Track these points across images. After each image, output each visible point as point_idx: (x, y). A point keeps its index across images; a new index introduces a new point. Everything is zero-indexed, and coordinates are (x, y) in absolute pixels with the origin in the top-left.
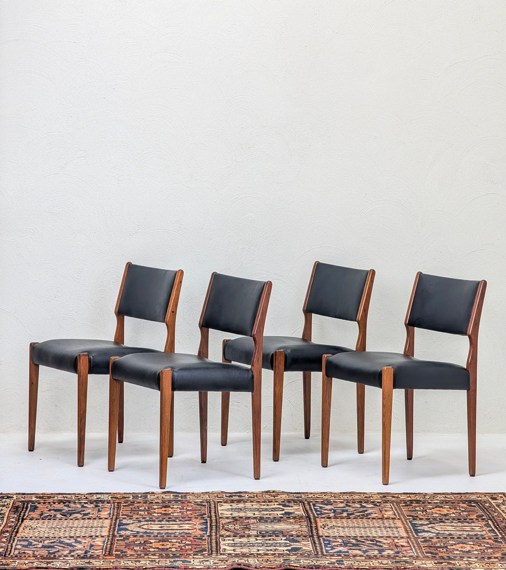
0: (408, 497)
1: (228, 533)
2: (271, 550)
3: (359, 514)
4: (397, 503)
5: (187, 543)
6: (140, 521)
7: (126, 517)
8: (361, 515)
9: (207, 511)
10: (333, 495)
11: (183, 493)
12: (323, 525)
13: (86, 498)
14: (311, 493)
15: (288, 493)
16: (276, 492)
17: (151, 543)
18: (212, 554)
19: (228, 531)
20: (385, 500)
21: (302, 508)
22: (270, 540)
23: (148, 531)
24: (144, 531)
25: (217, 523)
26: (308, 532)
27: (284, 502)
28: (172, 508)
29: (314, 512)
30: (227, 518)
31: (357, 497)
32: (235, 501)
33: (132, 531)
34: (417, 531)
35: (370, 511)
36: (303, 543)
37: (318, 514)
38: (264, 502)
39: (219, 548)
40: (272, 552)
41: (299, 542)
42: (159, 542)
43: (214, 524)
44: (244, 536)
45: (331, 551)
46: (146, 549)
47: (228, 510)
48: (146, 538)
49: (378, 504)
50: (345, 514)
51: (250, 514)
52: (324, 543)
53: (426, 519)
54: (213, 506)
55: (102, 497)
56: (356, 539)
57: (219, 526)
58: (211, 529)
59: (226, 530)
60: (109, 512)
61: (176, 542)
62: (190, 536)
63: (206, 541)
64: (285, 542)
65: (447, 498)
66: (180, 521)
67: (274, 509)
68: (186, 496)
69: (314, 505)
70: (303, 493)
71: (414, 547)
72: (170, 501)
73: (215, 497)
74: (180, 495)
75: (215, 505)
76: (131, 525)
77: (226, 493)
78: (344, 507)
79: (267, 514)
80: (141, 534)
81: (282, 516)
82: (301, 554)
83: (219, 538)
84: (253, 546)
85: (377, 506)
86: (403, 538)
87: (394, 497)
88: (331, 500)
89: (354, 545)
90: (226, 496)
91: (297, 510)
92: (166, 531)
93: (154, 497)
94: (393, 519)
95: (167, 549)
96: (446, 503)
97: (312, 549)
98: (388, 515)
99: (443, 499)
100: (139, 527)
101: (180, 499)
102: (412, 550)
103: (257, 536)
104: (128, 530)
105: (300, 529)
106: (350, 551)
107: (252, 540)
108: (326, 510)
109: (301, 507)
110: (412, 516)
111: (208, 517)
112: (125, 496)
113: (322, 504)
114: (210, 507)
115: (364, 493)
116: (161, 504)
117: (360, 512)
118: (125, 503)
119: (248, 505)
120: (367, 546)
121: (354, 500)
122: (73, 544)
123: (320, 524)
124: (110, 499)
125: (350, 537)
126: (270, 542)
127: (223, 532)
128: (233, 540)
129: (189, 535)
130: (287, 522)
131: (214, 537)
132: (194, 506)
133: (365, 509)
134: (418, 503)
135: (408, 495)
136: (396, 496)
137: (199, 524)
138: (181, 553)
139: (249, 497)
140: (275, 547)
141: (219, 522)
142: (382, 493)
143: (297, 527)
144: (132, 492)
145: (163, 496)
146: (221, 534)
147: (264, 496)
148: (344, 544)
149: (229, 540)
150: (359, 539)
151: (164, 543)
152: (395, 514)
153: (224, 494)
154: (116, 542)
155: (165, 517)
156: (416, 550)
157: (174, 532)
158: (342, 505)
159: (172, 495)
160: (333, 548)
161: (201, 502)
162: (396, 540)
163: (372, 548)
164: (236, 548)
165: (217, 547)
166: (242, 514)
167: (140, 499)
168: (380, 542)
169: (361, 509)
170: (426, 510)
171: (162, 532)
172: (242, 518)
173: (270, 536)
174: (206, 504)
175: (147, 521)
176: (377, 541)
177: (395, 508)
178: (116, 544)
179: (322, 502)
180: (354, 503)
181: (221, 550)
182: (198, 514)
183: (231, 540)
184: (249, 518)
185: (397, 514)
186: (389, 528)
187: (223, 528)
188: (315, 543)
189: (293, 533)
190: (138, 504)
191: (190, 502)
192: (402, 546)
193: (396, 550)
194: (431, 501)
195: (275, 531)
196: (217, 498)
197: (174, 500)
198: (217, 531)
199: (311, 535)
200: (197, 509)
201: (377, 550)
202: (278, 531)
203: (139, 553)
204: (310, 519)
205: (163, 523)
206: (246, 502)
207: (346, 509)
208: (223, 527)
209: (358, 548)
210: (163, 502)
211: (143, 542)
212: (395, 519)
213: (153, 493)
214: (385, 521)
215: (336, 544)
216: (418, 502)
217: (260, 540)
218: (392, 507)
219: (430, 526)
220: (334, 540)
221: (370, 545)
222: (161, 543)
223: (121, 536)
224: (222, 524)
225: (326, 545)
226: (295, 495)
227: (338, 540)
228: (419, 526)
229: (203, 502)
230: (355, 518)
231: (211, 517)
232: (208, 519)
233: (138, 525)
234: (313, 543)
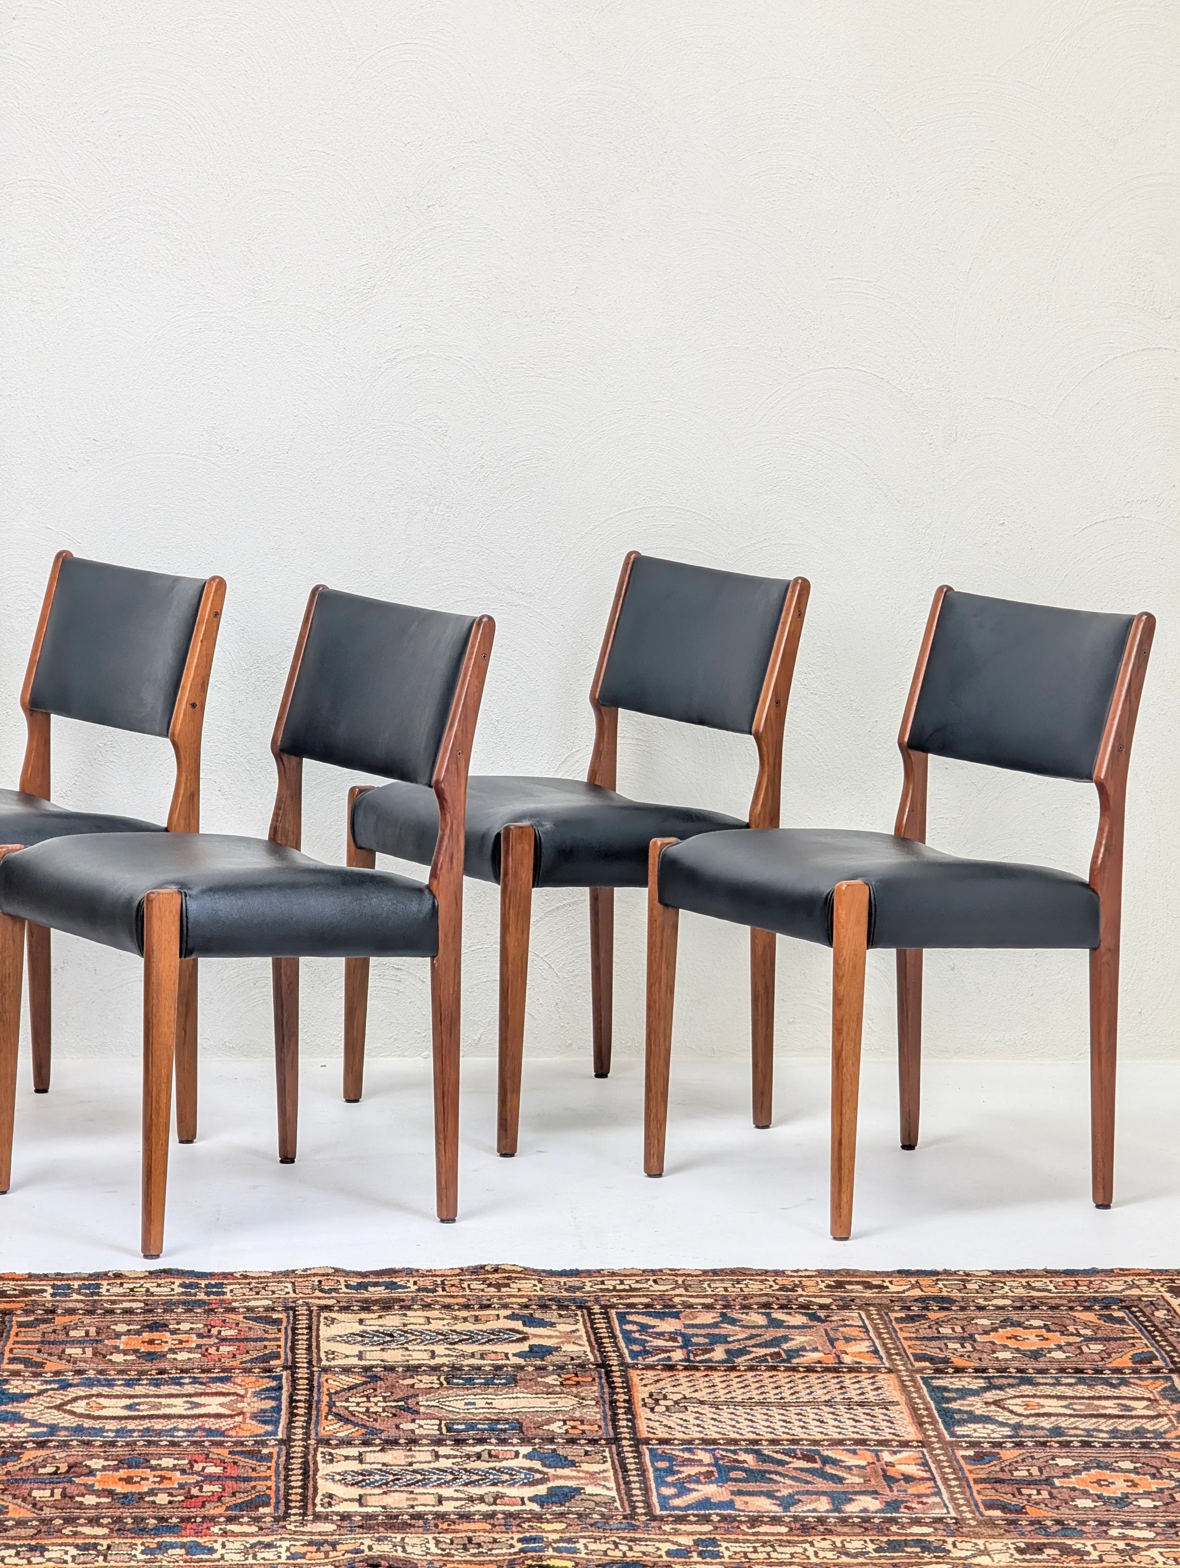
0: (913, 1287)
1: (345, 1431)
2: (482, 1499)
3: (762, 1351)
4: (879, 1307)
5: (211, 1469)
6: (65, 1386)
7: (21, 1367)
8: (771, 1355)
9: (282, 1343)
10: (680, 1280)
11: (212, 1275)
12: (651, 1395)
14: (613, 1274)
15: (542, 1275)
16: (505, 1271)
17: (91, 1472)
18: (286, 1515)
19: (347, 1421)
20: (842, 1299)
21: (582, 1332)
22: (479, 1456)
23: (88, 1423)
24: (72, 1422)
25: (311, 1390)
26: (602, 1423)
27: (526, 1306)
28: (174, 1332)
29: (622, 1344)
30: (346, 1370)
31: (754, 1287)
32: (376, 1302)
33: (34, 1423)
34: (950, 1419)
35: (799, 1340)
36: (585, 1467)
37: (634, 1355)
38: (467, 1307)
39: (311, 1491)
40: (483, 1508)
41: (573, 1464)
42: (116, 1469)
43: (302, 1395)
44: (395, 1442)
45: (676, 1502)
46: (72, 1498)
47: (348, 1339)
48: (77, 1452)
49: (822, 1314)
50: (719, 1354)
51: (419, 1355)
52: (656, 1470)
53: (976, 1370)
54: (303, 1322)
56: (758, 1453)
57: (319, 1402)
58: (292, 1415)
59: (339, 1417)
61: (174, 1468)
62: (220, 1444)
63: (273, 1464)
64: (528, 1464)
65: (1033, 1289)
66: (195, 1381)
67: (495, 1336)
68: (221, 1285)
69: (622, 1318)
70: (589, 1273)
71: (945, 1480)
72: (169, 1306)
73: (313, 1289)
74: (203, 1283)
75: (310, 1319)
76: (34, 1400)
77: (347, 1273)
78: (715, 1325)
79: (473, 1355)
80: (62, 1436)
81: (521, 1361)
82: (580, 1516)
83: (316, 1450)
84: (424, 1482)
85: (819, 1319)
86: (905, 1444)
87: (868, 1286)
88: (677, 1300)
89: (753, 1475)
90: (347, 1286)
91: (569, 1337)
92: (146, 1424)
93: (121, 1290)
94: (870, 1369)
95: (141, 1496)
96: (1034, 1307)
97: (614, 1493)
98: (854, 1355)
99: (1022, 1292)
100: (58, 1407)
101: (201, 1296)
102: (938, 1493)
103: (439, 1442)
104: (22, 1420)
105: (577, 1414)
106: (739, 1501)
107: (422, 1456)
108: (661, 1335)
109: (580, 1326)
110: (931, 1359)
111: (285, 1368)
112: (29, 1286)
113: (649, 1314)
114: (294, 1329)
115: (777, 1273)
116: (141, 1318)
117: (765, 1345)
118: (27, 1312)
119: (416, 1319)
120: (793, 1478)
121: (745, 1298)
123: (641, 1393)
125: (735, 1442)
126: (479, 1465)
127: (330, 1427)
128: (360, 1459)
129: (217, 1437)
130: (537, 1384)
131: (298, 1449)
132: (245, 1324)
133: (781, 1332)
134: (947, 1309)
135: (913, 1280)
136: (876, 1281)
137: (256, 1394)
138: (185, 1513)
139: (419, 1290)
140: (495, 1484)
141: (319, 1386)
142: (830, 1273)
143: (566, 1403)
144: (51, 1270)
145: (150, 1285)
146: (323, 1433)
147: (465, 1285)
148: (720, 1472)
149: (347, 1458)
150: (767, 1450)
151: (132, 1472)
152: (876, 1352)
153: (342, 1280)
155: (147, 1366)
156: (952, 1493)
157: (170, 1425)
158: (708, 1318)
159: (178, 1282)
160: (683, 1491)
161: (267, 1309)
162: (886, 1456)
163: (809, 1487)
164: (368, 1490)
165: (304, 1487)
166: (394, 1356)
167: (75, 1296)
168: (835, 1462)
169: (771, 1334)
170: (972, 1337)
171: (131, 1425)
172: (392, 1369)
173: (481, 1441)
174: (282, 1316)
175: (90, 1383)
176: (826, 1460)
177: (876, 1329)
179: (647, 1306)
180: (746, 1307)
181: (318, 1501)
182: (255, 1354)
183: (354, 1458)
184: (412, 1370)
185: (882, 1353)
186: (861, 1404)
187: (330, 1412)
188: (625, 1470)
189: (556, 1427)
190: (67, 1319)
191: (233, 1310)
192: (908, 1479)
193: (889, 1495)
194: (986, 1299)
195: (498, 1421)
196: (318, 1293)
197: (184, 1303)
198: (308, 1422)
199: (612, 1434)
200: (251, 1335)
201: (824, 1493)
202: (507, 1421)
203: (47, 1512)
204: (609, 1374)
205: (139, 1390)
206: (409, 1308)
207: (723, 1332)
208: (331, 1405)
209: (765, 1487)
210: (148, 1310)
211: (63, 1468)
212: (877, 1370)
213: (118, 1276)
214: (848, 1379)
215: (693, 1470)
216: (945, 1303)
217: (447, 1457)
218: (865, 1327)
219: (990, 1396)
220: (687, 1455)
221: (803, 1475)
222: (123, 1473)
224: (330, 1395)
225: (661, 1482)
226: (562, 1280)
227: (701, 1455)
228: (955, 1400)
229: (273, 1309)
230: (751, 1369)
231: (292, 1367)
232: (285, 1373)
233: (59, 1402)
234: (618, 1467)
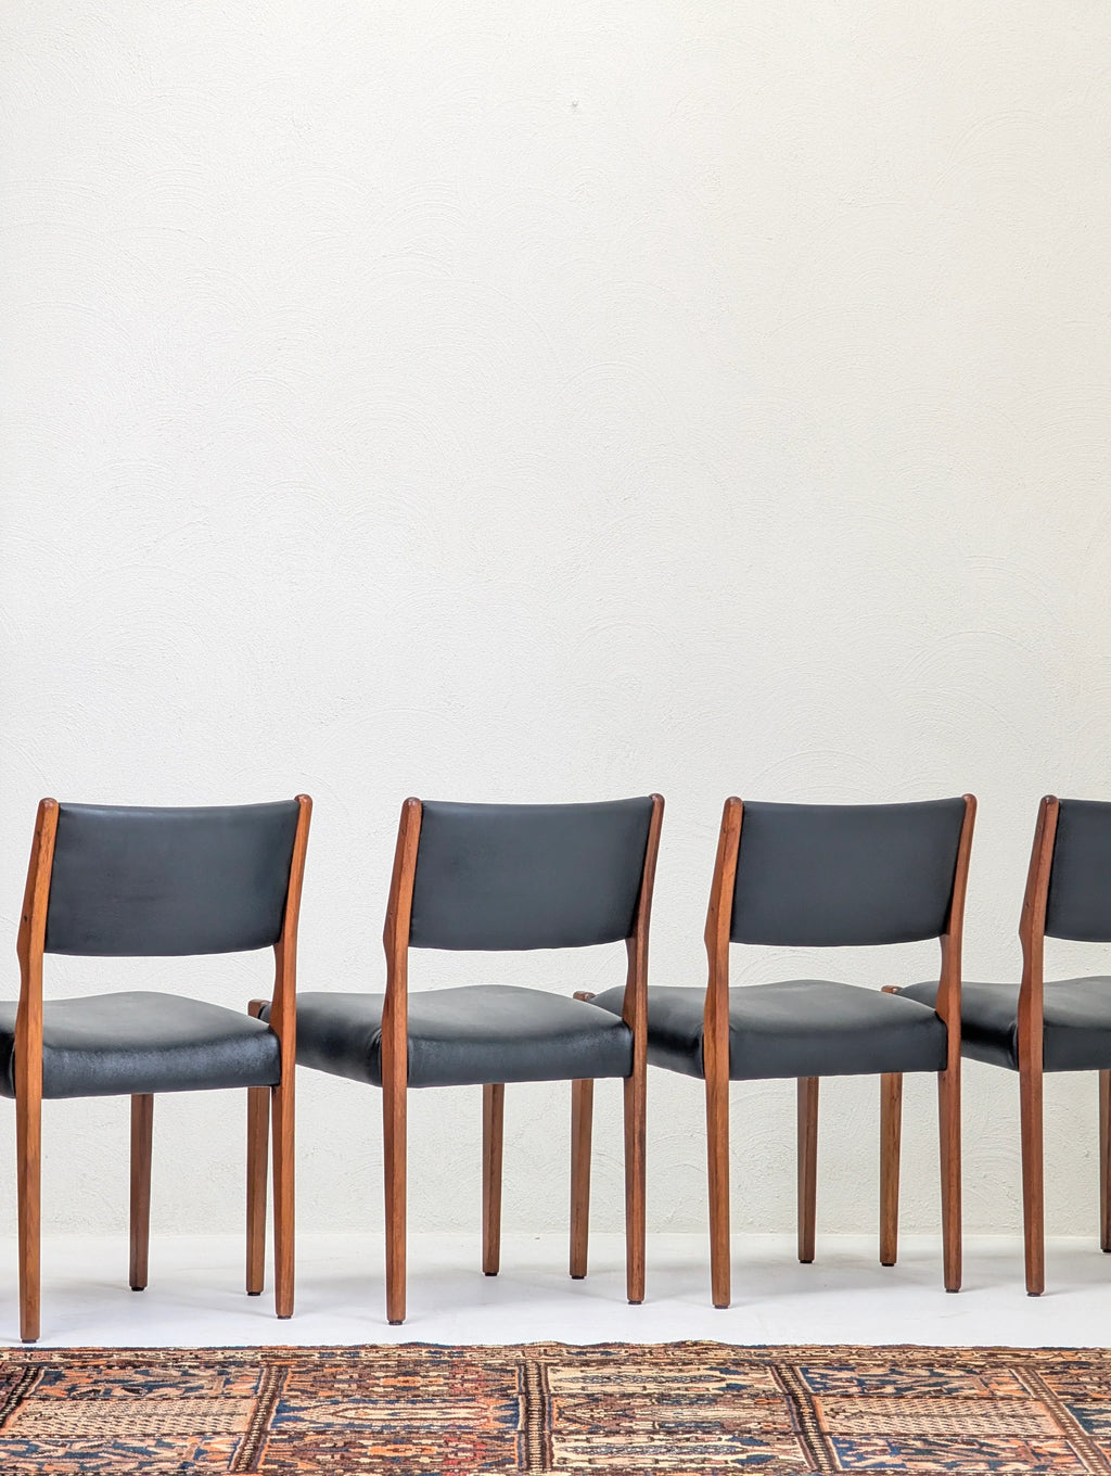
0: (1056, 1356)
1: (573, 1427)
2: (692, 1461)
3: (928, 1389)
4: (1027, 1368)
5: (462, 1445)
6: (336, 1403)
7: (299, 1393)
8: (934, 1391)
9: (517, 1381)
10: (854, 1352)
11: (454, 1347)
12: (832, 1410)
13: (197, 1357)
14: (796, 1348)
15: (733, 1348)
16: (703, 1344)
17: (363, 1446)
18: (529, 1468)
19: (575, 1422)
20: (995, 1362)
21: (772, 1378)
22: (688, 1440)
23: (356, 1422)
24: (347, 1422)
25: (543, 1405)
26: (791, 1424)
28: (424, 1377)
29: (806, 1384)
30: (572, 1396)
31: (918, 1356)
32: (594, 1361)
33: (312, 1422)
34: (1088, 1425)
35: (956, 1384)
36: (778, 1446)
37: (816, 1389)
38: (672, 1364)
39: (548, 1456)
40: (694, 1466)
41: (768, 1444)
42: (384, 1445)
43: (536, 1407)
44: (618, 1433)
45: (856, 1464)
46: (349, 1459)
47: (574, 1380)
48: (349, 1436)
49: (977, 1370)
50: (889, 1389)
51: (631, 1388)
52: (838, 1448)
54: (533, 1371)
55: (239, 1356)
57: (550, 1412)
58: (529, 1418)
59: (568, 1420)
60: (255, 1384)
61: (433, 1444)
62: (471, 1433)
63: (515, 1443)
64: (730, 1443)
66: (445, 1401)
67: (698, 1379)
68: (462, 1353)
69: (805, 1371)
70: (775, 1347)
71: (1086, 1456)
72: (418, 1363)
73: (540, 1354)
74: (446, 1351)
75: (539, 1370)
76: (311, 1410)
77: (568, 1346)
78: (886, 1375)
79: (679, 1389)
80: (337, 1428)
81: (721, 1392)
82: (775, 1470)
83: (550, 1437)
84: (643, 1452)
85: (975, 1373)
86: (1052, 1437)
87: (1019, 1356)
88: (851, 1362)
89: (919, 1451)
90: (569, 1353)
91: (759, 1380)
92: (407, 1423)
93: (377, 1355)
94: (1019, 1399)
95: (407, 1458)
97: (804, 1460)
98: (1005, 1391)
101: (446, 1358)
102: (1080, 1462)
103: (655, 1432)
104: (303, 1420)
105: (770, 1419)
106: (908, 1464)
107: (640, 1440)
108: (837, 1380)
109: (769, 1375)
110: (1072, 1394)
111: (520, 1393)
112: (299, 1352)
113: (826, 1369)
114: (525, 1375)
115: (937, 1348)
116: (396, 1369)
117: (930, 1385)
118: (299, 1366)
119: (629, 1370)
120: (955, 1454)
121: (910, 1361)
122: (151, 1449)
123: (822, 1409)
124: (260, 1358)
125: (905, 1435)
126: (688, 1444)
127: (560, 1425)
128: (588, 1440)
129: (470, 1430)
130: (734, 1403)
131: (535, 1434)
132: (483, 1373)
133: (943, 1379)
134: (1086, 1368)
135: (1056, 1353)
136: (1023, 1353)
137: (497, 1408)
138: (445, 1467)
139: (630, 1355)
140: (703, 1454)
141: (550, 1404)
142: (984, 1349)
143: (761, 1413)
144: (318, 1345)
145: (403, 1353)
146: (554, 1427)
147: (670, 1352)
148: (892, 1449)
149: (576, 1440)
150: (932, 1439)
151: (397, 1446)
152: (1024, 1390)
153: (564, 1350)
154: (268, 1443)
155: (405, 1393)
156: (1091, 1462)
157: (426, 1424)
158: (880, 1371)
159: (424, 1350)
160: (861, 1457)
161: (502, 1365)
162: (1034, 1443)
163: (970, 1458)
164: (596, 1456)
165: (543, 1453)
166: (609, 1389)
167: (338, 1358)
168: (991, 1446)
169: (934, 1380)
171: (395, 1424)
172: (611, 1395)
173: (689, 1432)
174: (516, 1368)
175: (358, 1401)
176: (982, 1445)
177: (1024, 1378)
178: (267, 1448)
179: (825, 1364)
180: (911, 1366)
181: (554, 1460)
182: (494, 1388)
183: (582, 1440)
184: (631, 1395)
185: (1029, 1390)
186: (1013, 1416)
187: (560, 1416)
188: (811, 1447)
189: (752, 1426)
190: (334, 1370)
191: (473, 1365)
192: (1054, 1455)
193: (1037, 1463)
195: (703, 1422)
196: (544, 1356)
197: (430, 1362)
198: (543, 1422)
199: (800, 1430)
200: (490, 1378)
202: (710, 1422)
203: (330, 1466)
204: (796, 1399)
205: (397, 1405)
206: (623, 1364)
207: (891, 1379)
208: (561, 1414)
209: (931, 1457)
210: (400, 1364)
211: (340, 1444)
212: (1027, 1399)
213: (374, 1347)
214: (1000, 1404)
215: (870, 1449)
216: (1084, 1365)
217: (662, 1440)
218: (1014, 1377)
220: (864, 1441)
221: (964, 1452)
222: (390, 1447)
223: (281, 1432)
224: (559, 1408)
225: (842, 1452)
226: (752, 1351)
227: (875, 1441)
228: (1093, 1415)
229: (507, 1365)
230: (917, 1397)
231: (527, 1393)
232: (520, 1397)
233: (332, 1411)
234: (806, 1446)
